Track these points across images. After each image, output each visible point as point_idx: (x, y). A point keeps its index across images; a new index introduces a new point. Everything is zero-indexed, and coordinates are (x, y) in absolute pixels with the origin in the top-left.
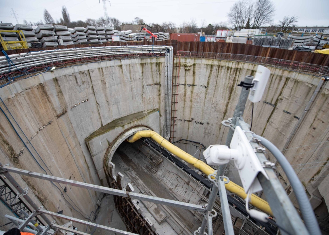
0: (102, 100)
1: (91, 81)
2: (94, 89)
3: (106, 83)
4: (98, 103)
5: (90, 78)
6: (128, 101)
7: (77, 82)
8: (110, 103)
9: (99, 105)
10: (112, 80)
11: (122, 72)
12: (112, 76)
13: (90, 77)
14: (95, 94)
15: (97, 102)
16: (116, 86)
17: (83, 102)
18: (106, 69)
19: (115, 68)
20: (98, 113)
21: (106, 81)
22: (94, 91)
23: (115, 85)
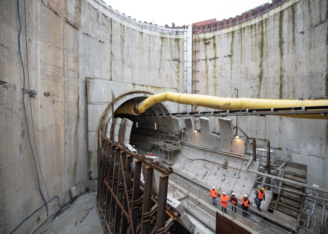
0: (118, 54)
1: (111, 29)
2: (112, 38)
3: (124, 41)
4: (113, 53)
5: (111, 26)
6: (144, 71)
7: (98, 19)
8: (125, 63)
9: (113, 56)
10: (131, 42)
11: (142, 39)
12: (132, 38)
13: (111, 25)
14: (112, 43)
15: (111, 52)
16: (134, 49)
17: (98, 40)
18: (128, 29)
19: (136, 32)
20: (110, 64)
21: (125, 39)
22: (111, 40)
23: (133, 48)
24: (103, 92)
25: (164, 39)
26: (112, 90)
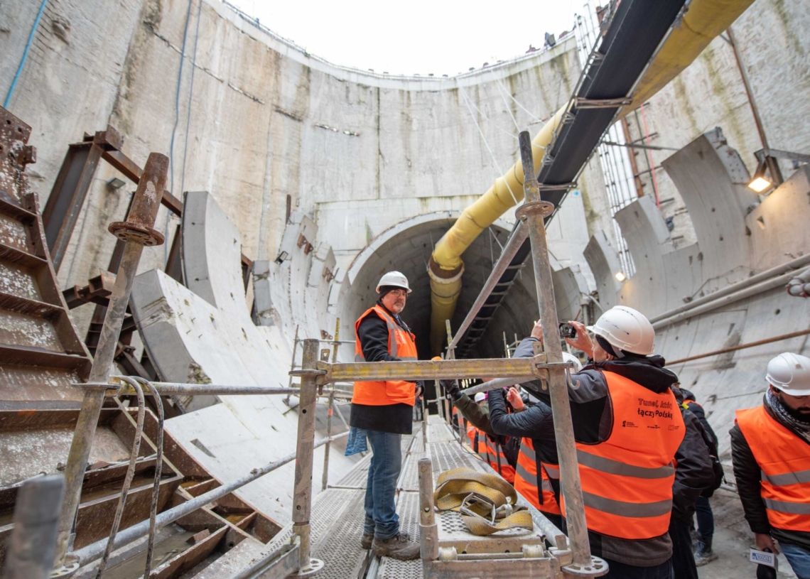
0: (395, 151)
1: (379, 107)
2: (380, 122)
3: (411, 121)
4: (383, 152)
5: (377, 102)
6: (468, 172)
7: (347, 97)
8: (415, 165)
9: (383, 157)
10: (429, 117)
11: (457, 101)
12: (431, 109)
13: (379, 100)
14: (381, 132)
15: (379, 150)
16: (437, 131)
17: (347, 133)
18: (419, 94)
19: (440, 94)
20: (376, 173)
21: (413, 116)
22: (379, 126)
23: (434, 129)
24: (346, 228)
25: (519, 77)
26: (366, 221)
